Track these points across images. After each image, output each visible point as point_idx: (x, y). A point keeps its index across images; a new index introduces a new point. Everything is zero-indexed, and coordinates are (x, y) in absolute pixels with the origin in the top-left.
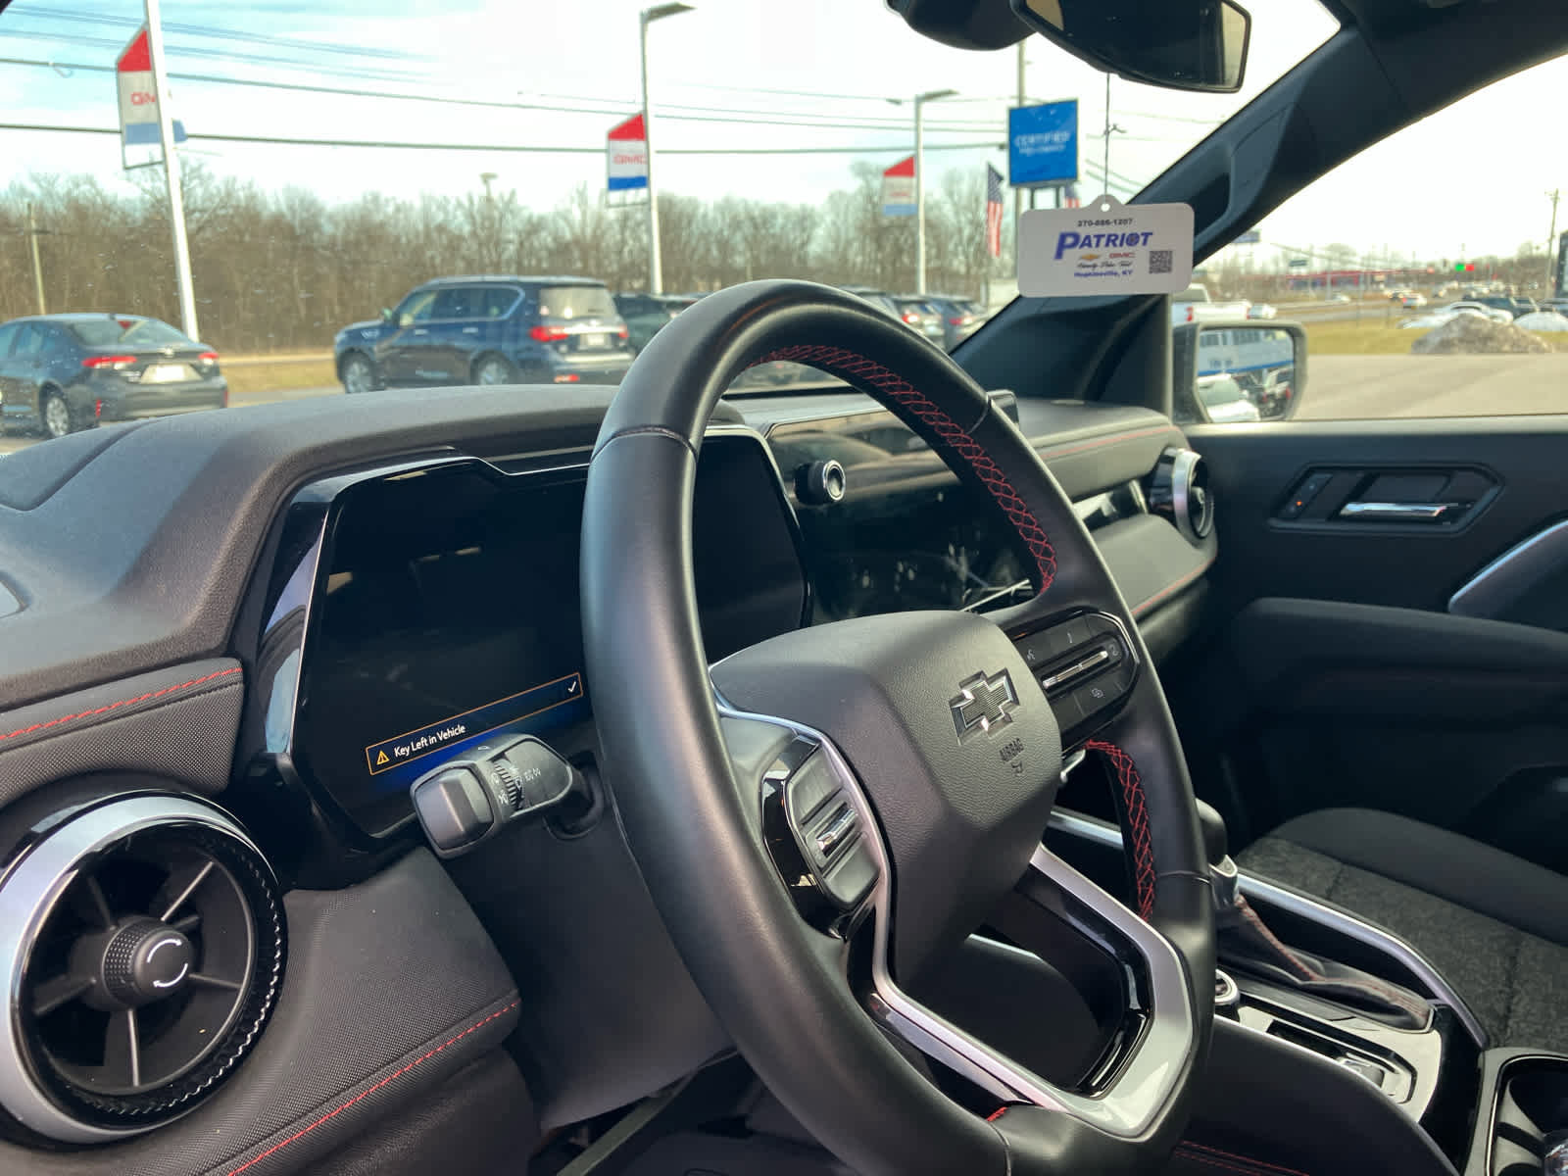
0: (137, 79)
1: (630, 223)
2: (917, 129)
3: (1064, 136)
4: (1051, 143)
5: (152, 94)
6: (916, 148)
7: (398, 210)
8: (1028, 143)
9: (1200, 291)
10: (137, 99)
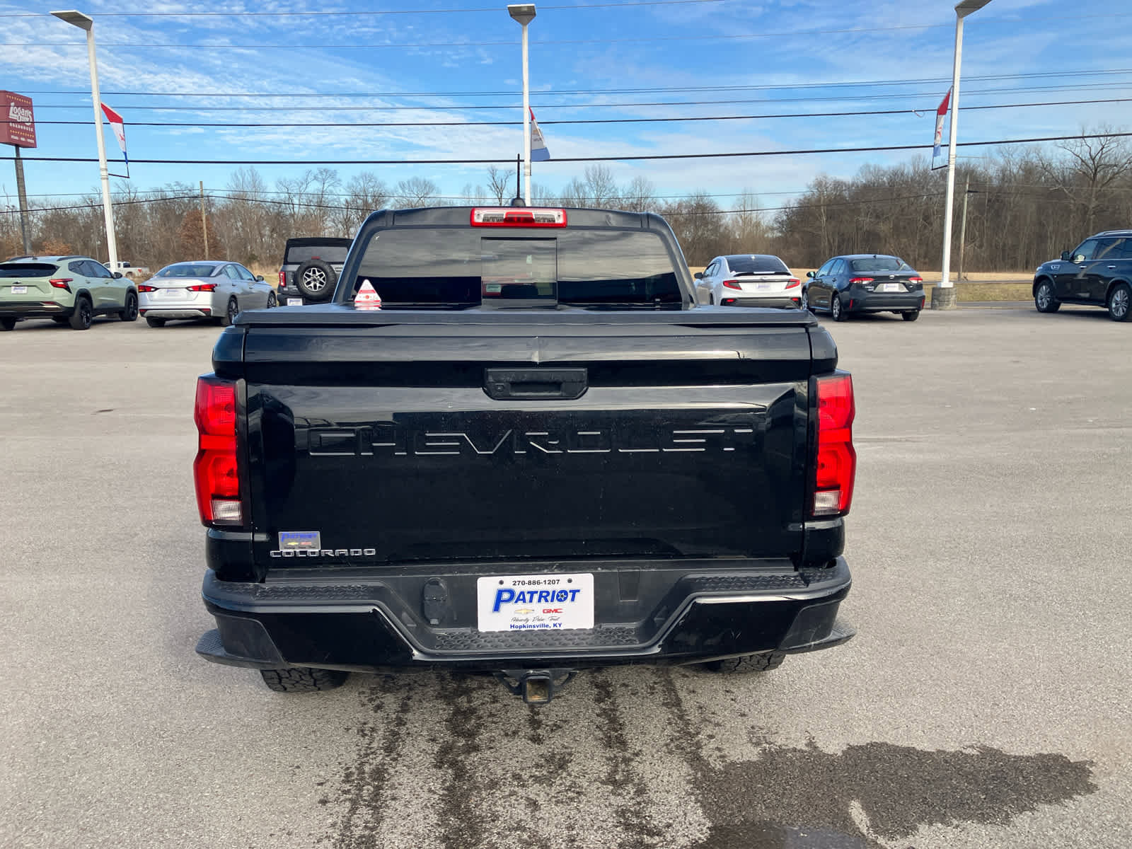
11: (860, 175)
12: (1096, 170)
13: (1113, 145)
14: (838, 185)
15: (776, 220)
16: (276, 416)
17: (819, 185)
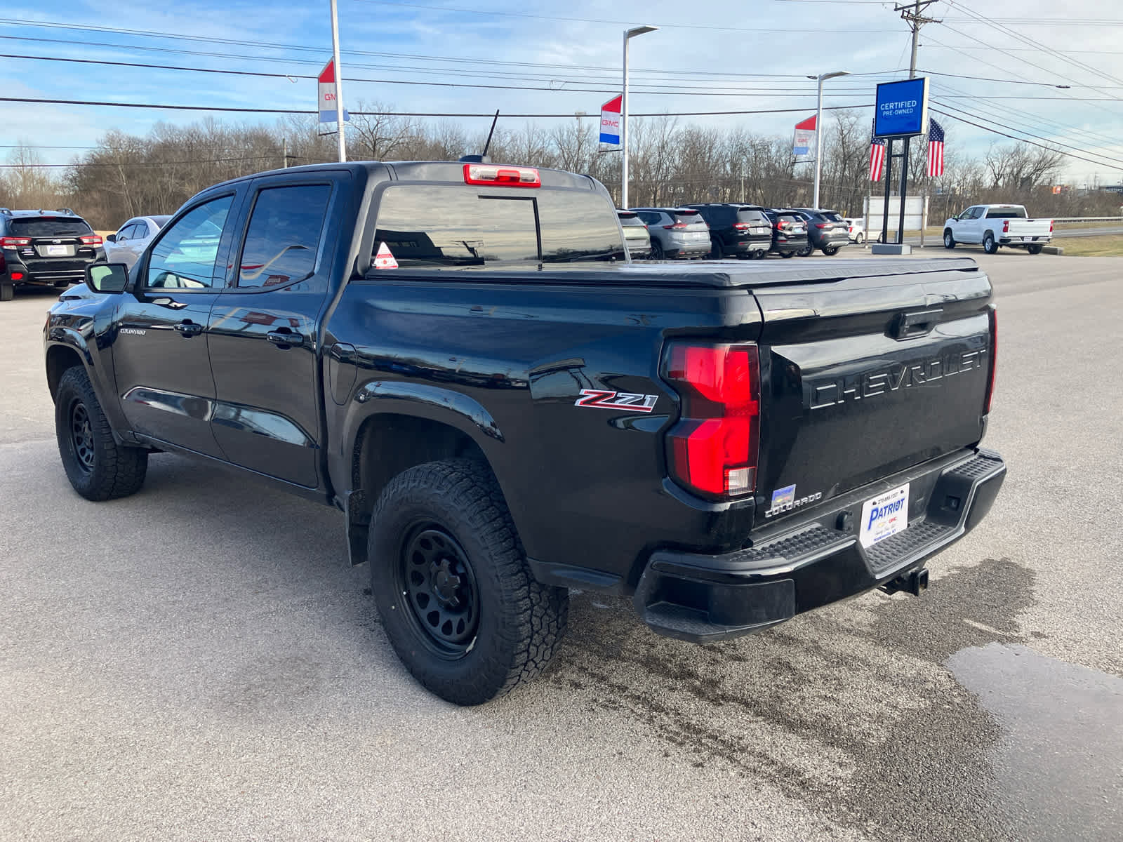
0: (327, 86)
1: (667, 150)
2: (819, 95)
3: (911, 104)
4: (904, 108)
5: (334, 94)
6: (818, 109)
7: (513, 139)
8: (888, 107)
9: (1023, 209)
10: (327, 97)
11: (155, 133)
12: (375, 143)
13: (385, 120)
14: (133, 142)
15: (65, 177)
16: (786, 372)
17: (111, 140)
